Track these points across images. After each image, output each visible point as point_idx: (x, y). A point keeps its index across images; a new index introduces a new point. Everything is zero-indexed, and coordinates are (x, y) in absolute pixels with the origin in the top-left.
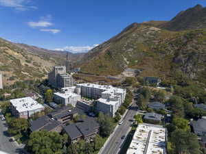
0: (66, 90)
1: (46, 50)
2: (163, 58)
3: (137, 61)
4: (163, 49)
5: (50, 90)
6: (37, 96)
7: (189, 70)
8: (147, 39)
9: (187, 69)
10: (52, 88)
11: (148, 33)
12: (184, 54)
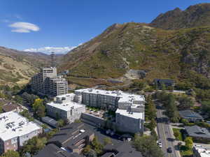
0: (63, 99)
1: (16, 51)
2: (168, 58)
3: (137, 61)
4: (166, 48)
5: (38, 100)
6: (20, 108)
7: (205, 71)
8: (144, 38)
9: (201, 70)
10: (41, 97)
11: (142, 31)
12: (193, 53)
